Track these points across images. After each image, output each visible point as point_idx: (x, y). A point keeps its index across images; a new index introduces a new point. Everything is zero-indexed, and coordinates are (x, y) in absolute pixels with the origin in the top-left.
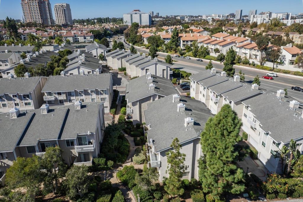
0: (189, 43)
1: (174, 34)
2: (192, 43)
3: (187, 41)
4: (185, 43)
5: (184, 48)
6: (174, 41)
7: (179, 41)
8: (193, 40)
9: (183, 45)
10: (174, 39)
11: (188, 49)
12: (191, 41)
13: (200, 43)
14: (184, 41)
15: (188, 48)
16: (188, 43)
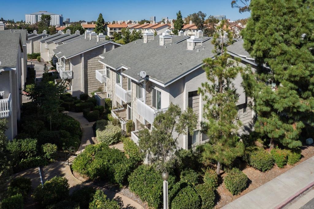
0: (118, 31)
1: (100, 20)
2: (120, 31)
3: (115, 29)
4: (113, 31)
5: (112, 36)
6: (100, 29)
7: (105, 29)
8: (121, 28)
9: (111, 33)
10: (100, 26)
11: (117, 37)
12: (120, 29)
13: (131, 29)
14: (111, 29)
15: (117, 35)
16: (116, 31)
